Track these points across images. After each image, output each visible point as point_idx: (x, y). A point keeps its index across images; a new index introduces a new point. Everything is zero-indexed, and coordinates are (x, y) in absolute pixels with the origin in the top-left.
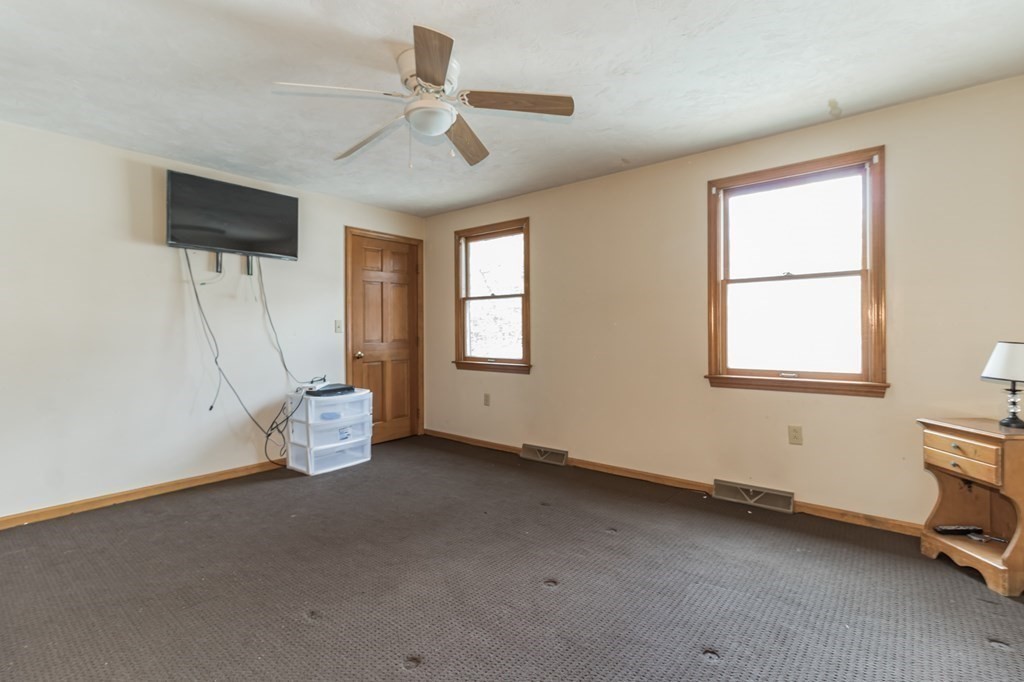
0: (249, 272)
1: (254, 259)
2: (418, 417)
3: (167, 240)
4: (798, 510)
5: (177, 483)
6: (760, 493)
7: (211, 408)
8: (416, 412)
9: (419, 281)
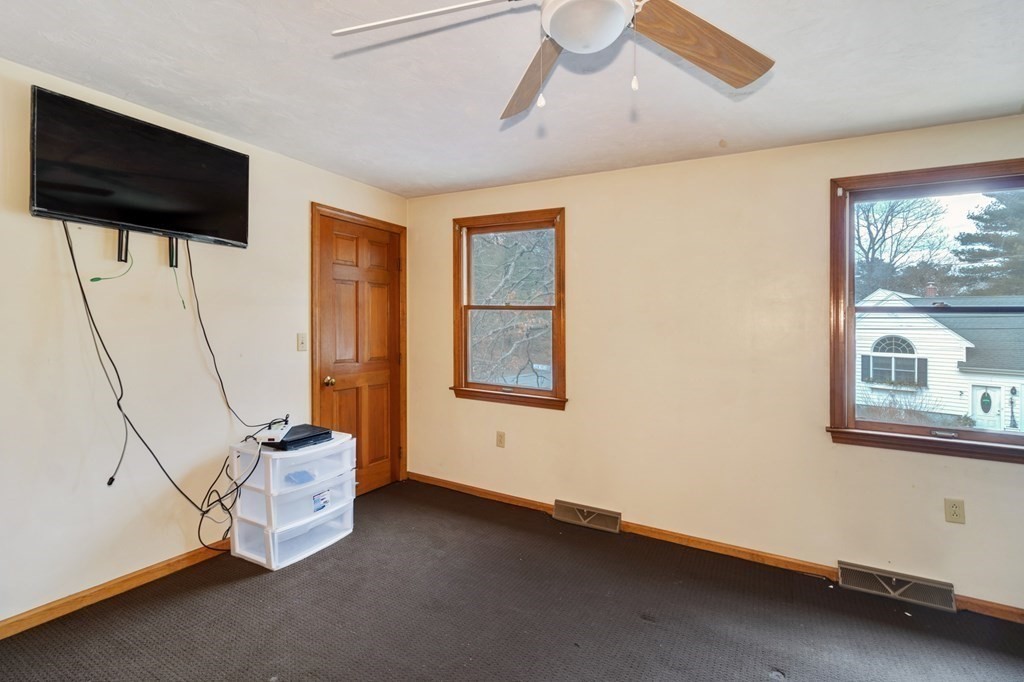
0: (173, 262)
1: (181, 243)
2: (400, 457)
3: (32, 205)
4: (963, 607)
5: (50, 608)
6: (909, 582)
7: (111, 482)
8: (398, 452)
9: (402, 280)
